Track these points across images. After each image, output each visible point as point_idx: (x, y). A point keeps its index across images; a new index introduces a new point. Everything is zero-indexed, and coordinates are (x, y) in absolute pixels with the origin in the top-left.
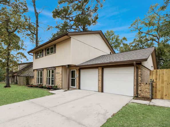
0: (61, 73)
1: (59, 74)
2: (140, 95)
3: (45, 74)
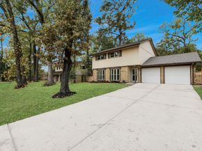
3: (108, 72)
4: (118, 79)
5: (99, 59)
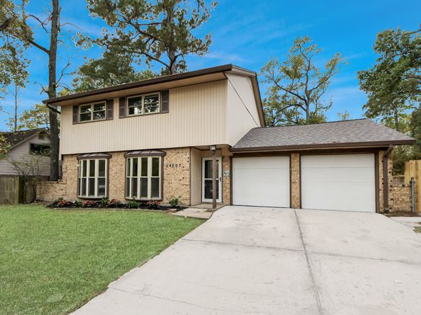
0: (188, 166)
1: (179, 169)
2: (391, 208)
3: (119, 167)
4: (155, 192)
5: (85, 118)
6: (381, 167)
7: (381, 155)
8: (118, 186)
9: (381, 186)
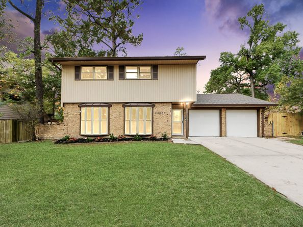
1: (164, 115)
2: (265, 135)
3: (118, 113)
6: (261, 116)
7: (261, 110)
8: (118, 126)
9: (261, 125)
